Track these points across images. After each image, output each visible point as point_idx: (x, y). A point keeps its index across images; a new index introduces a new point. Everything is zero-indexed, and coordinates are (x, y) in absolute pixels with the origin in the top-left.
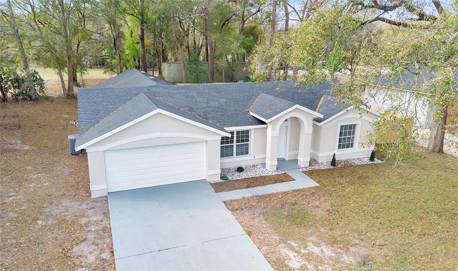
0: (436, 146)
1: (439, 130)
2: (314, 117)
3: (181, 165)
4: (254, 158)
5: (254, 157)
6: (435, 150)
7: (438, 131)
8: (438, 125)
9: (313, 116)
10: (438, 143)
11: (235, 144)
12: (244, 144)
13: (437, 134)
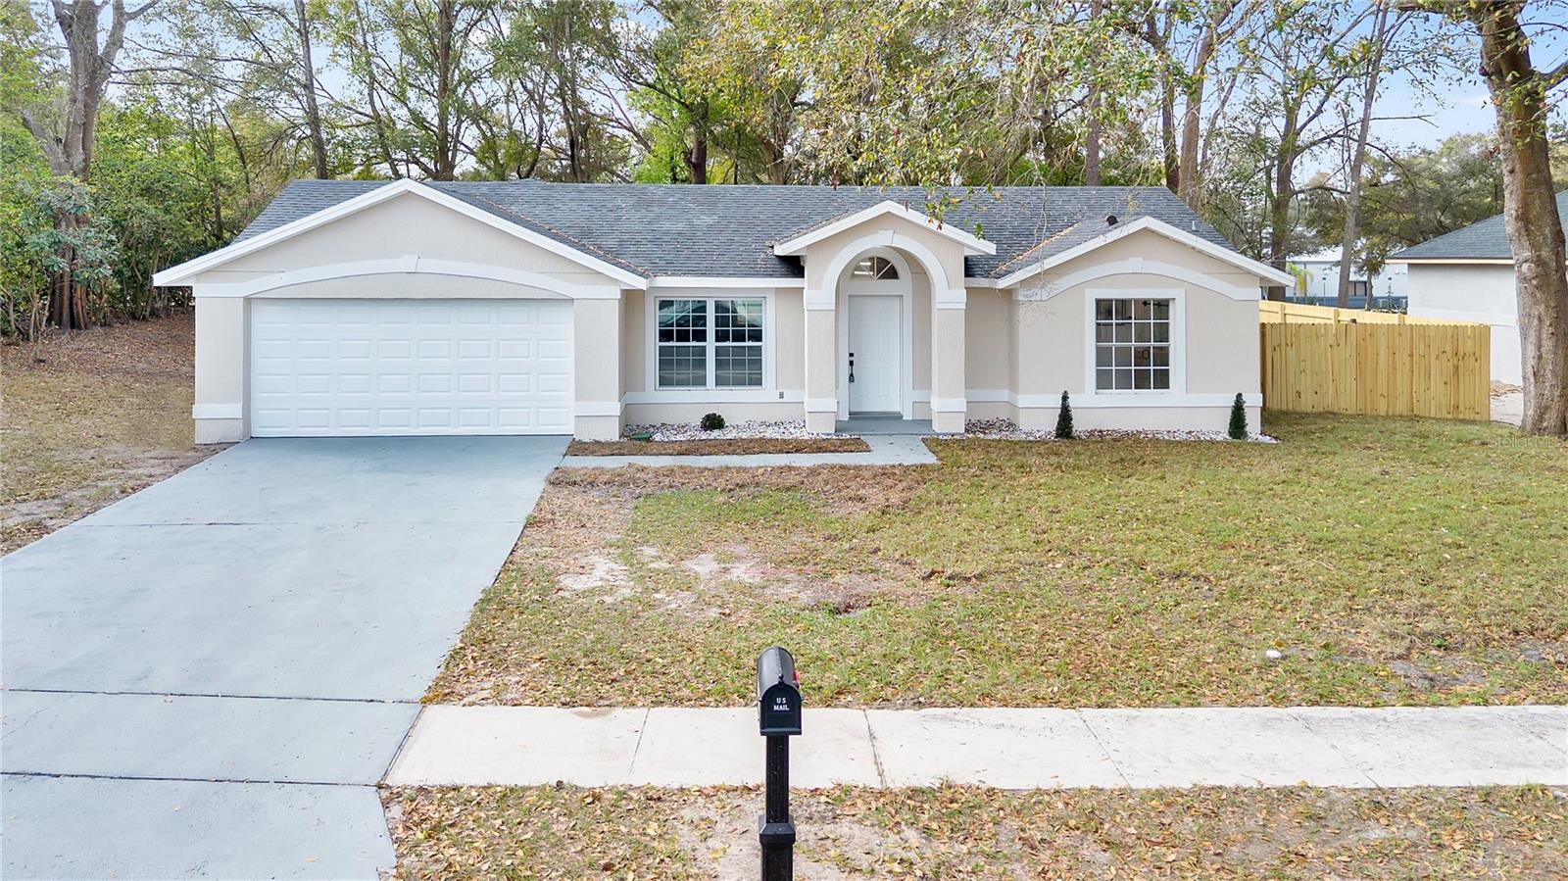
0: (1547, 408)
1: (1544, 342)
2: (968, 253)
3: (489, 374)
4: (781, 400)
5: (781, 396)
6: (1545, 424)
7: (1539, 347)
8: (1535, 322)
9: (965, 248)
10: (1552, 395)
11: (711, 344)
12: (745, 347)
13: (1540, 357)
